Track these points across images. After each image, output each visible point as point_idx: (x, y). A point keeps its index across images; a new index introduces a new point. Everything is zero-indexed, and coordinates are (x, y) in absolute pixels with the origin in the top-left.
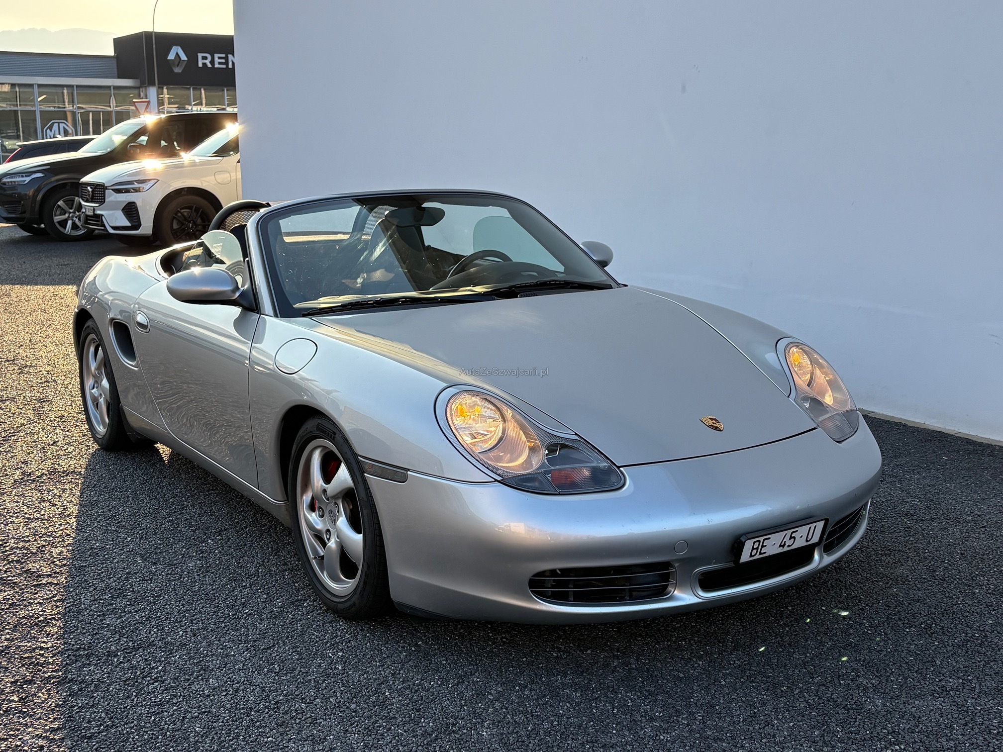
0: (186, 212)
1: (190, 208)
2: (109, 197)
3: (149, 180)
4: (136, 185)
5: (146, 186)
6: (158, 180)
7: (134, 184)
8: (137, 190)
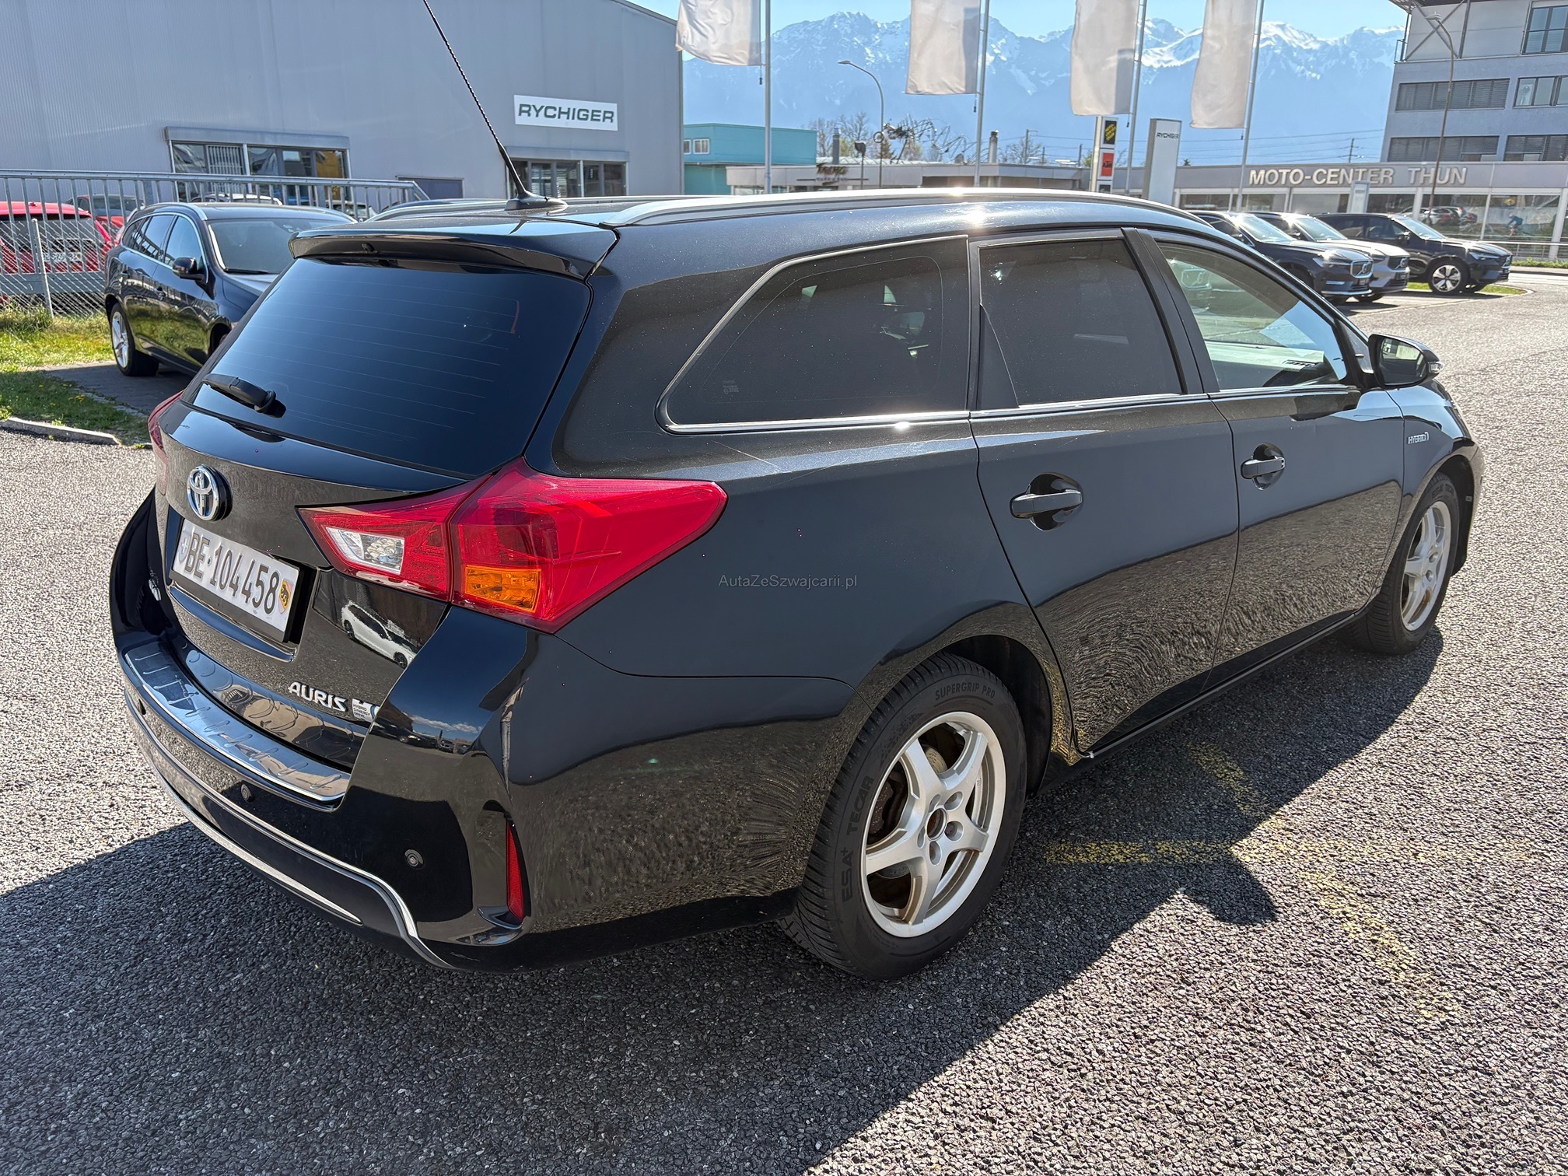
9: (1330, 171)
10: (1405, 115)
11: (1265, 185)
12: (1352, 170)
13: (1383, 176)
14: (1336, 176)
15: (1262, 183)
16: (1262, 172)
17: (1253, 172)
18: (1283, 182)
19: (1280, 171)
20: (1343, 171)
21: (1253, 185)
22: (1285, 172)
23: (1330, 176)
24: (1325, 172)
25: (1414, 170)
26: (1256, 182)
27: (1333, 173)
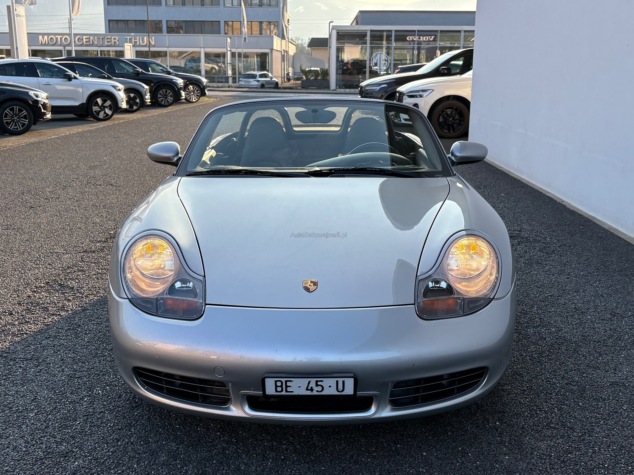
0: (449, 111)
1: (452, 108)
2: (405, 100)
3: (429, 90)
4: (421, 93)
5: (425, 94)
6: (434, 90)
7: (419, 92)
8: (421, 96)
9: (84, 37)
10: (113, 8)
11: (48, 45)
12: (96, 37)
13: (113, 41)
14: (88, 40)
15: (47, 43)
16: (46, 37)
17: (40, 37)
18: (59, 43)
19: (56, 37)
20: (91, 38)
21: (42, 45)
22: (59, 37)
23: (85, 40)
24: (82, 38)
25: (128, 38)
26: (44, 43)
27: (86, 38)
